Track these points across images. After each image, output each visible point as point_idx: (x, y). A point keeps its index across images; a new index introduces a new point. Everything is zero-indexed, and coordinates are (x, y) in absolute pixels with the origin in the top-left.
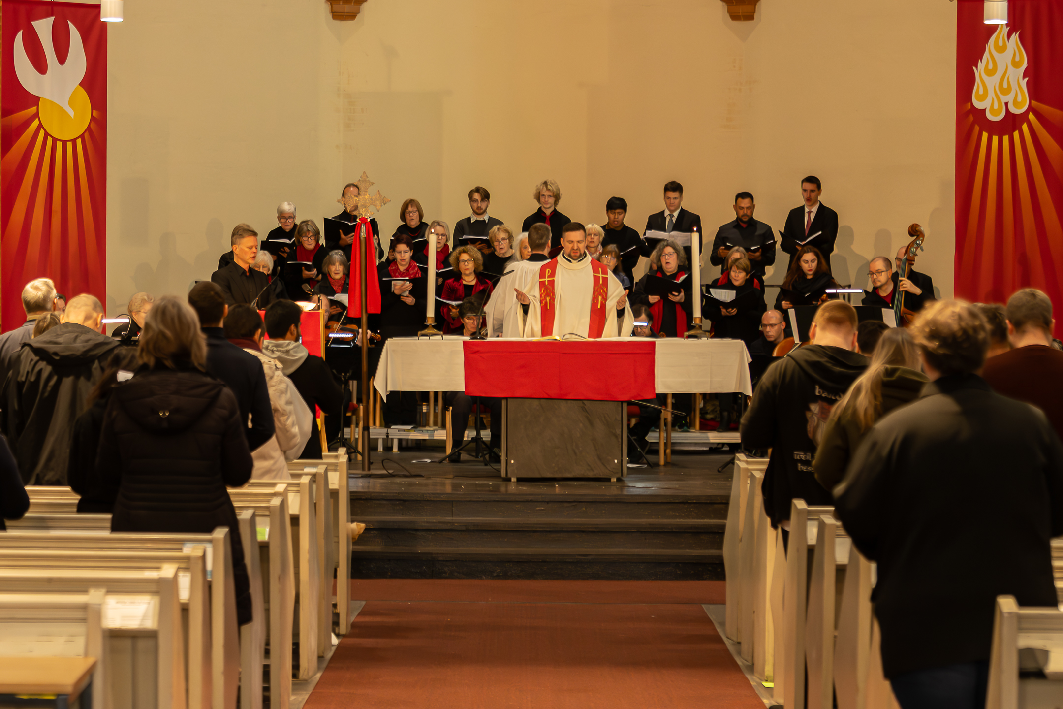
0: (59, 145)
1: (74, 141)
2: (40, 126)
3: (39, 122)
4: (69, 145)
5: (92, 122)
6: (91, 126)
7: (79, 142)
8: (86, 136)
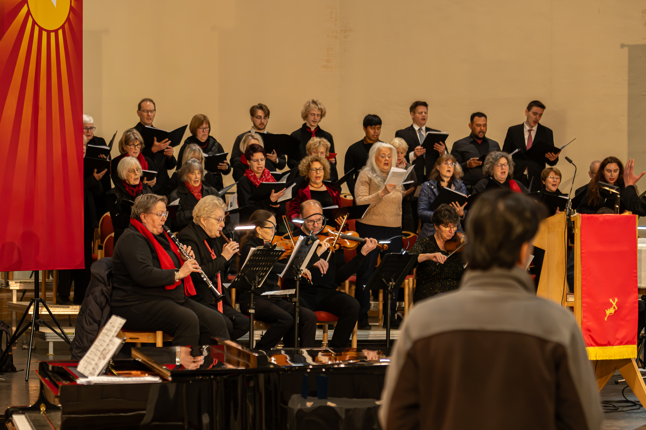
0: (45, 34)
1: (56, 31)
2: (29, 13)
3: (27, 9)
4: (53, 35)
5: (71, 12)
6: (70, 16)
7: (60, 32)
8: (66, 26)
